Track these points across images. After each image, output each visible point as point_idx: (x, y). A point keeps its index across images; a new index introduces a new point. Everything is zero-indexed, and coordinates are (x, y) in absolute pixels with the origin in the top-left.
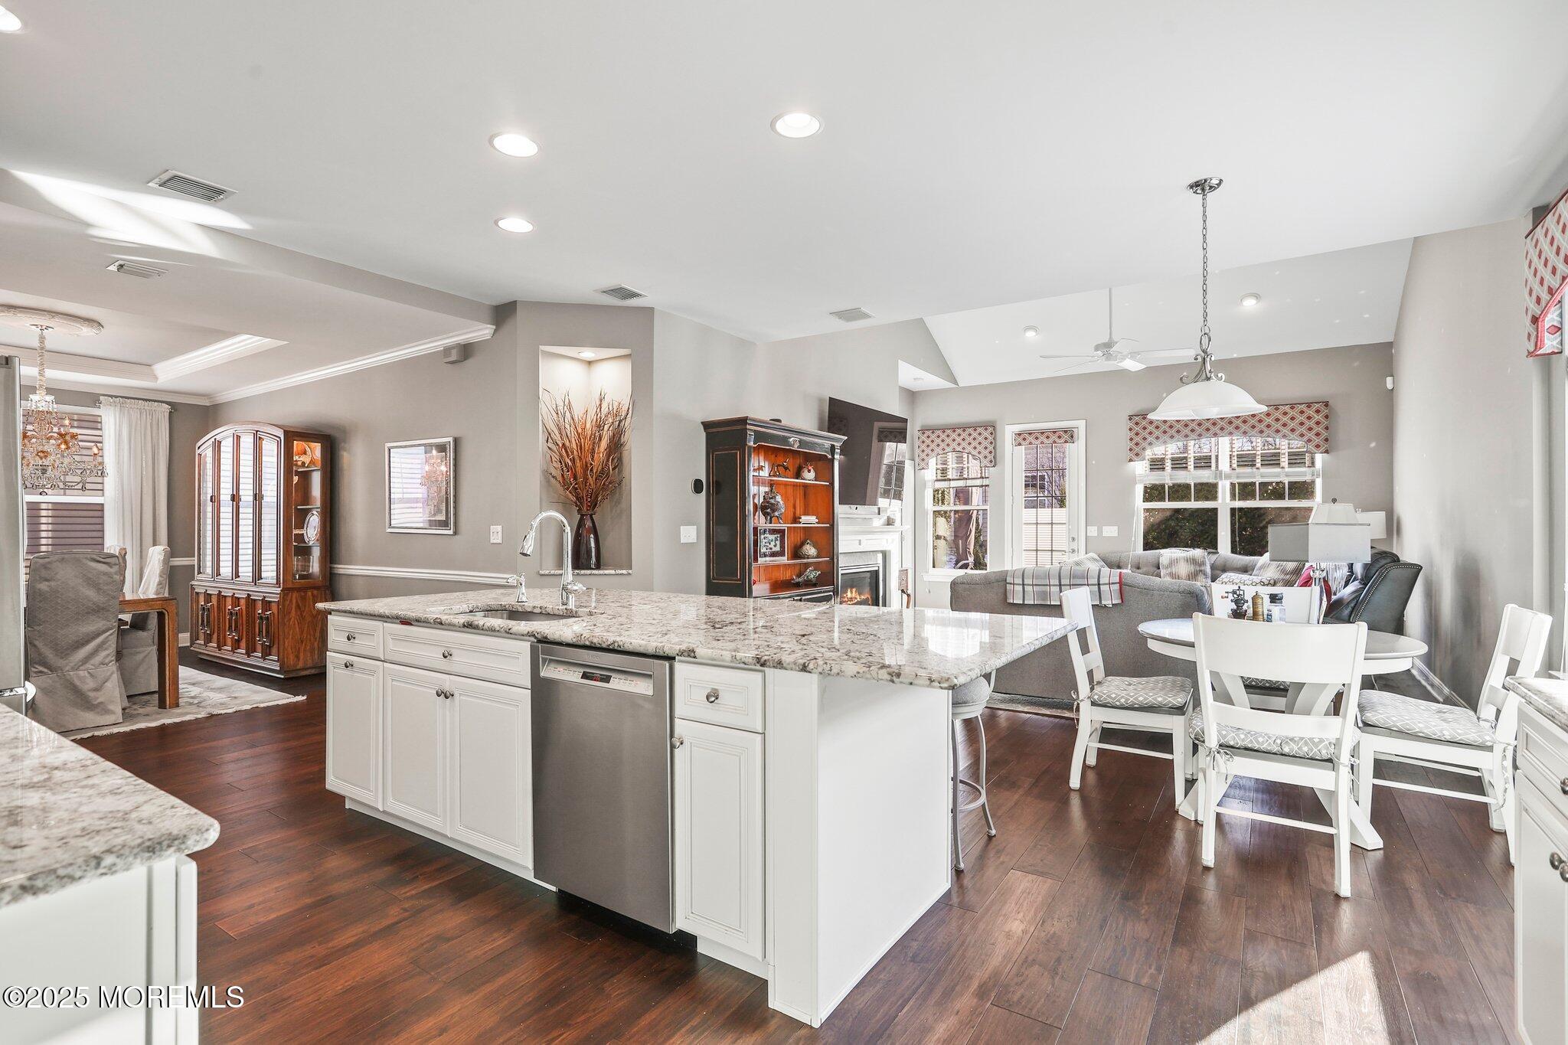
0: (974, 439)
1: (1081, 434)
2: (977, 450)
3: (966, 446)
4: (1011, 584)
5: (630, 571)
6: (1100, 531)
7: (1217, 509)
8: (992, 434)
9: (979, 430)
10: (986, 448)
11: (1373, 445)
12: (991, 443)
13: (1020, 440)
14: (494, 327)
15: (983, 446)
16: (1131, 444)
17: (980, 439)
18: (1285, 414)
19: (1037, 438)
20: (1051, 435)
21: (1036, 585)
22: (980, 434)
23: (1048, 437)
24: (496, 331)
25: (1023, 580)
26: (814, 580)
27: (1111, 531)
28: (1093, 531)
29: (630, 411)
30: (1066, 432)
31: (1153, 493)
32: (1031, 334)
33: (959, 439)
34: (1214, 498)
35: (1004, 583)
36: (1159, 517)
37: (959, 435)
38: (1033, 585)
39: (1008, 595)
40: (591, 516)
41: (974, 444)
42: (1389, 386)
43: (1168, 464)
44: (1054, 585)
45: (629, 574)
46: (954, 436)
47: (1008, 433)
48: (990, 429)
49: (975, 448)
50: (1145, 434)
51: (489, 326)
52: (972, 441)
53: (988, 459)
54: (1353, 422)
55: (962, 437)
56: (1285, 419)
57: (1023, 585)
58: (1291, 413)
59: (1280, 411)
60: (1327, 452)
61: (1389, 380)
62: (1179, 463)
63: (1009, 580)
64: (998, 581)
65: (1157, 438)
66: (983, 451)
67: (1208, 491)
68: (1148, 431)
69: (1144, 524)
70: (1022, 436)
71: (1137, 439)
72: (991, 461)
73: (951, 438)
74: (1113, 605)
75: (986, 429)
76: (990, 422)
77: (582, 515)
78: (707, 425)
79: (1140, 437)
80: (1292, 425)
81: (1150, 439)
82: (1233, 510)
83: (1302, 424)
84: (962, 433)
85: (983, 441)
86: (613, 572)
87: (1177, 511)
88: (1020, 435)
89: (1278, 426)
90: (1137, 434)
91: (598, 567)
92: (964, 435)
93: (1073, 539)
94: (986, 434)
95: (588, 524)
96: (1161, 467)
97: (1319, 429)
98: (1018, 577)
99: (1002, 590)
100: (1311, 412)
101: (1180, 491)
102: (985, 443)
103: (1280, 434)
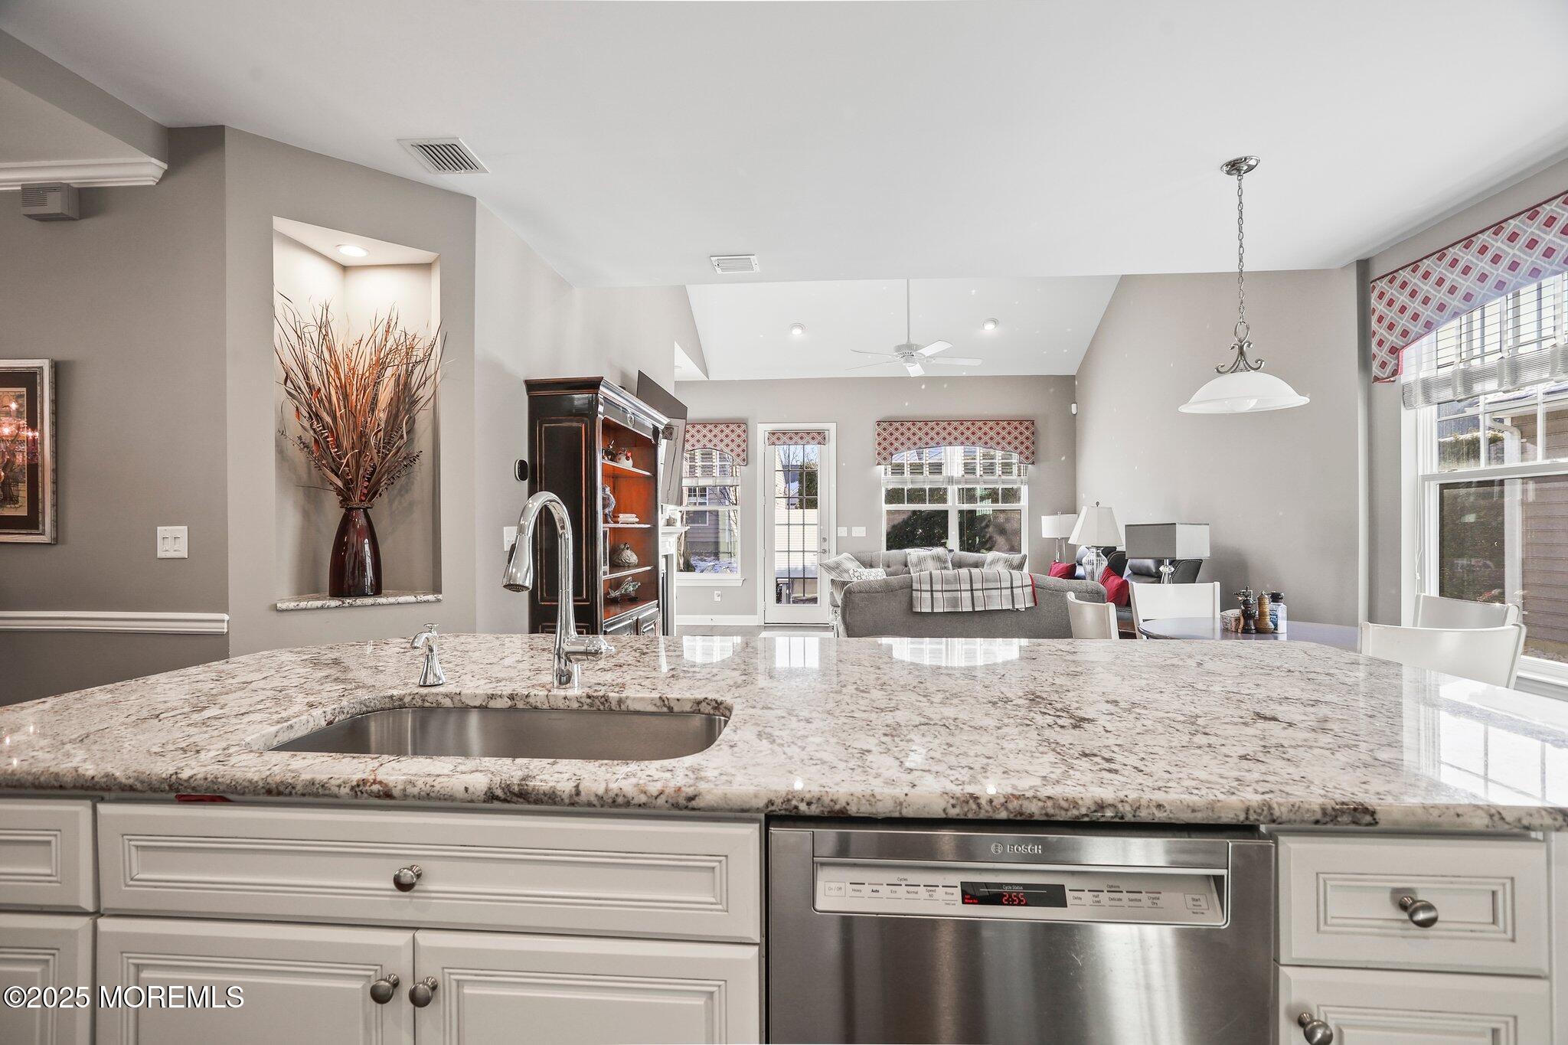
0: (727, 436)
1: (832, 435)
2: (730, 448)
3: (718, 443)
4: (918, 590)
5: (440, 597)
6: (849, 532)
7: (947, 511)
8: (744, 431)
9: (732, 427)
10: (739, 446)
11: (1063, 458)
12: (744, 441)
13: (774, 438)
14: (165, 166)
15: (736, 443)
16: (880, 449)
17: (733, 436)
18: (1004, 428)
19: (791, 438)
20: (804, 435)
21: (945, 591)
22: (733, 431)
23: (802, 438)
24: (166, 175)
25: (932, 586)
26: (633, 594)
27: (859, 532)
28: (843, 532)
29: (437, 349)
30: (819, 433)
31: (894, 496)
32: (797, 332)
33: (710, 436)
34: (944, 501)
35: (909, 590)
36: (899, 519)
37: (711, 431)
38: (942, 591)
39: (915, 602)
40: (365, 510)
41: (727, 441)
42: (1074, 411)
43: (907, 469)
44: (965, 590)
45: (438, 601)
46: (705, 431)
47: (761, 432)
48: (743, 427)
49: (727, 445)
50: (892, 439)
51: (154, 160)
52: (724, 438)
53: (741, 457)
54: (1050, 440)
55: (713, 433)
56: (1004, 433)
57: (932, 591)
58: (1009, 428)
59: (1000, 426)
60: (1033, 463)
61: (1074, 406)
62: (917, 469)
63: (915, 586)
64: (901, 588)
65: (902, 444)
66: (736, 448)
67: (938, 495)
68: (894, 437)
69: (888, 524)
70: (776, 435)
71: (885, 444)
72: (744, 460)
73: (701, 434)
74: (1026, 608)
75: (739, 427)
76: (743, 420)
77: (349, 510)
78: (532, 386)
79: (888, 442)
80: (1009, 438)
81: (896, 444)
82: (961, 512)
83: (1016, 438)
84: (713, 429)
85: (736, 439)
86: (411, 599)
87: (914, 512)
88: (774, 434)
89: (998, 438)
90: (885, 439)
91: (377, 591)
92: (716, 431)
93: (825, 539)
94: (739, 431)
95: (361, 521)
96: (900, 471)
97: (1028, 443)
98: (926, 583)
99: (908, 596)
100: (1022, 428)
101: (916, 496)
102: (738, 441)
103: (1000, 446)
